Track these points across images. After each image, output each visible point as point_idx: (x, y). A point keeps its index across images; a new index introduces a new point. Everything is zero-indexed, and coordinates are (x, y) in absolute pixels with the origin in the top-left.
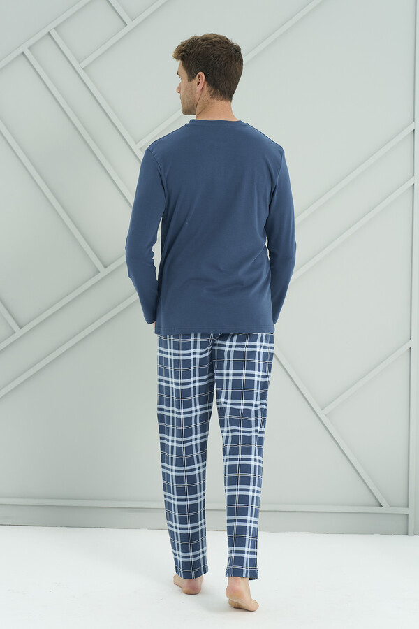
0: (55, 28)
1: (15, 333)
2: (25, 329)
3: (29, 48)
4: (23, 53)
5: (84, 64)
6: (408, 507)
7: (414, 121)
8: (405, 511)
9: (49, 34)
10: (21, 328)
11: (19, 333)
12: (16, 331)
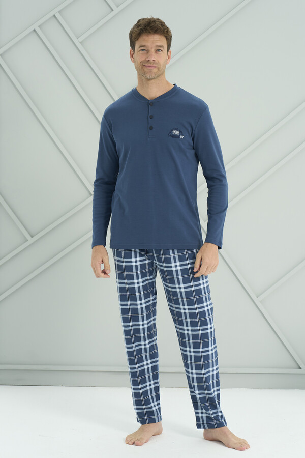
0: (59, 12)
2: (35, 238)
3: (39, 26)
4: (34, 30)
9: (54, 16)
10: (32, 237)
11: (31, 241)
12: (28, 239)
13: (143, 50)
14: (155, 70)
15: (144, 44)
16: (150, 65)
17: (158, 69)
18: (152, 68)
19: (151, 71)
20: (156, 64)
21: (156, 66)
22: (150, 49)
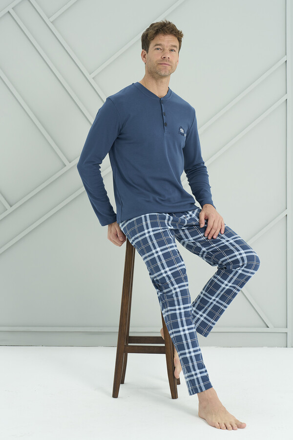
1: (7, 210)
2: (14, 207)
3: (13, 8)
4: (9, 12)
5: (52, 19)
6: (287, 327)
7: (286, 54)
8: (285, 330)
10: (11, 207)
11: (10, 210)
12: (7, 208)
13: (158, 49)
14: (169, 68)
15: (159, 42)
16: (165, 62)
17: (172, 68)
18: (167, 66)
19: (165, 68)
20: (171, 62)
21: (170, 64)
22: (166, 48)
